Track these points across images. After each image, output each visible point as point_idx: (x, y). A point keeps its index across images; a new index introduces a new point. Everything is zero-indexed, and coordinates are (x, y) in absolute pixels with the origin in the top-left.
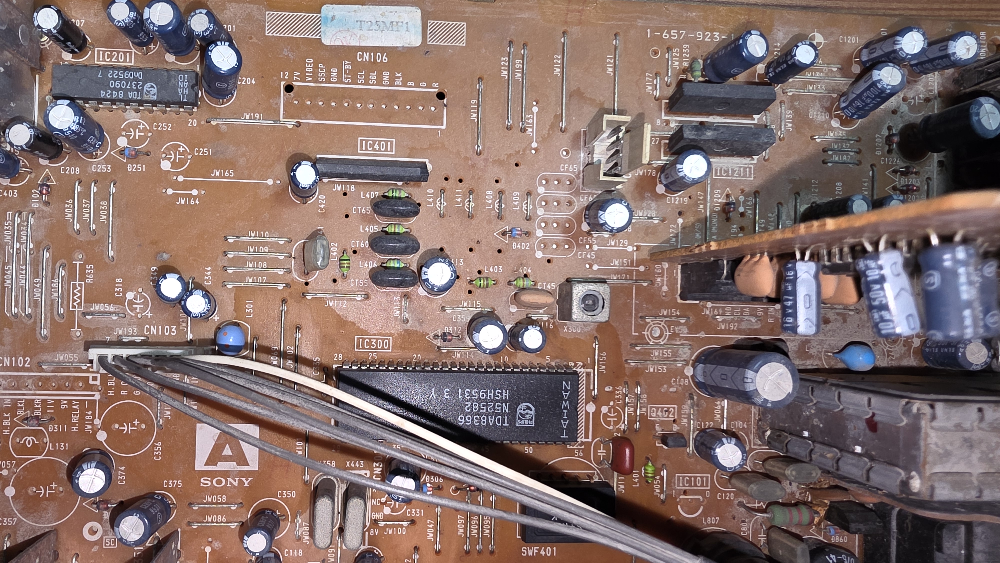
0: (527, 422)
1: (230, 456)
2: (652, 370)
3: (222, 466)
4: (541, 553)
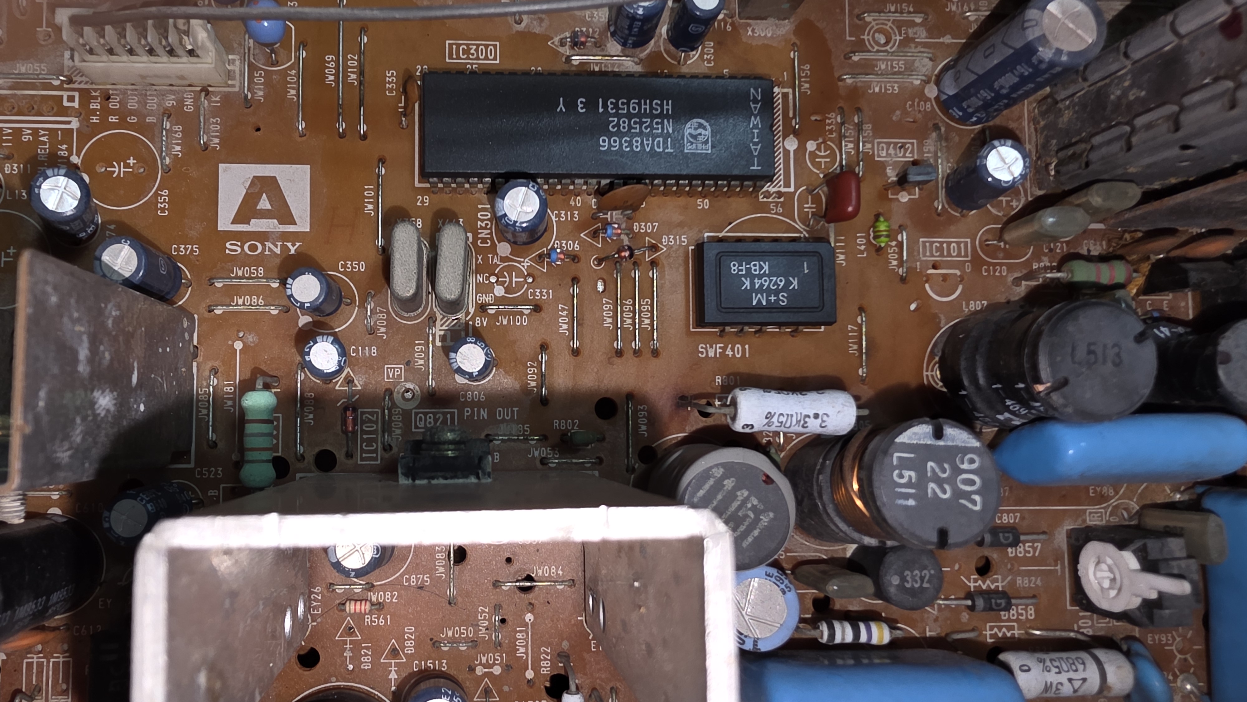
0: (700, 145)
1: (268, 210)
2: (877, 90)
3: (257, 225)
4: (727, 353)
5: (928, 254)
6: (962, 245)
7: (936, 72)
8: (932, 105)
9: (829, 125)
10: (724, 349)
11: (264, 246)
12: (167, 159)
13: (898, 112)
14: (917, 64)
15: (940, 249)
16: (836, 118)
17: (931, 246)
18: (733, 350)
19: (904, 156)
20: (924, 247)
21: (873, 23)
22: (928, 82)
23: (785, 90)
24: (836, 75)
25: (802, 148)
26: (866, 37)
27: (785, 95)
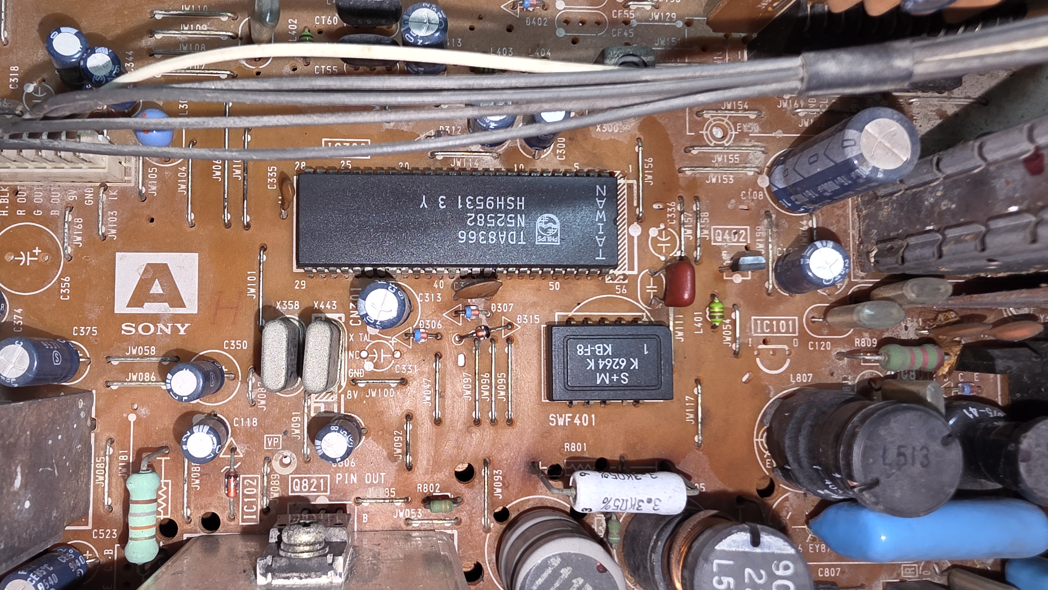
0: (550, 239)
1: (160, 294)
2: (714, 180)
3: (149, 308)
4: (575, 422)
5: (759, 331)
6: (790, 323)
7: (768, 164)
8: (764, 195)
9: (670, 213)
10: (573, 418)
11: (156, 327)
12: (69, 248)
13: (733, 201)
14: (751, 157)
15: (770, 326)
16: (676, 207)
17: (762, 323)
18: (580, 419)
19: (738, 241)
20: (756, 324)
21: (711, 119)
22: (760, 173)
23: (630, 182)
24: (677, 167)
25: (644, 235)
26: (704, 132)
27: (630, 186)
